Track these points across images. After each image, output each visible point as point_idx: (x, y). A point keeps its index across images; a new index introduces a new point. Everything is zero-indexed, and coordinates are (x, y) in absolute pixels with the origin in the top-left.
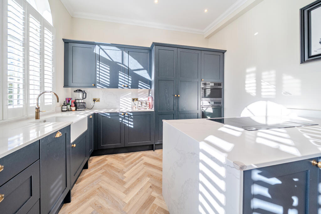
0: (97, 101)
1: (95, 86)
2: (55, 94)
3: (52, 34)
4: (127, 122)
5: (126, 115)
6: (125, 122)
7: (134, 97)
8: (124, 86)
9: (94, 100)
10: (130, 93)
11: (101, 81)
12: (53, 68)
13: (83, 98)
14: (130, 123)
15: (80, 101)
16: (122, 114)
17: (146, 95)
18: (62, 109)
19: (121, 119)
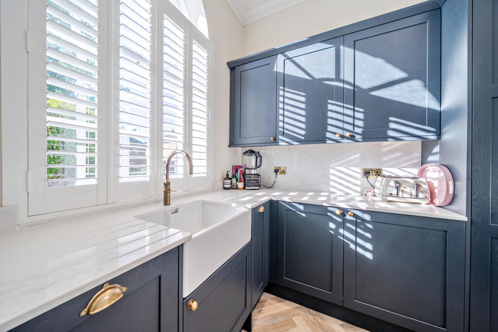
0: (280, 173)
1: (275, 141)
2: (187, 155)
3: (207, 53)
4: (353, 237)
5: (348, 217)
6: (344, 236)
7: (369, 166)
8: (342, 137)
9: (276, 171)
10: (357, 156)
11: (287, 130)
12: (208, 112)
13: (256, 165)
14: (359, 241)
15: (253, 172)
16: (338, 212)
17: (412, 159)
18: (224, 184)
19: (332, 225)
